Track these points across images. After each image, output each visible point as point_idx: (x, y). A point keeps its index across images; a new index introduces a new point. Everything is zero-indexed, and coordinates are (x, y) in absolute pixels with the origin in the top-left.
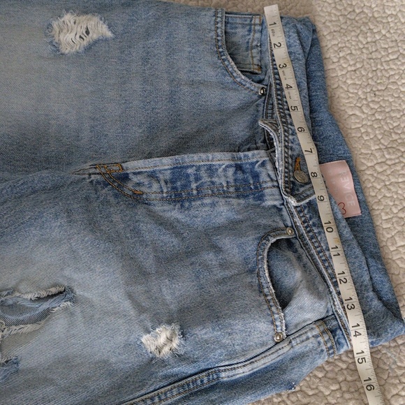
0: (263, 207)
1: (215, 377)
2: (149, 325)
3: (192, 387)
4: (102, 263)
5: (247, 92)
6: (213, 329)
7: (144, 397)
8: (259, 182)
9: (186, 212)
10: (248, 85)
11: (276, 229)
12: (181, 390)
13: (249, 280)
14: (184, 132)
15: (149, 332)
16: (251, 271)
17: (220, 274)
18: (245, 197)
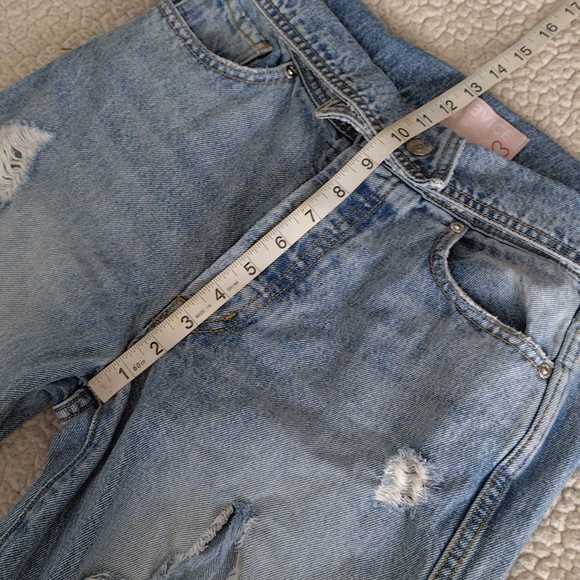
0: (399, 221)
1: (503, 479)
2: (372, 473)
3: (484, 513)
4: (253, 439)
5: (273, 86)
6: (458, 422)
7: (435, 572)
8: (371, 193)
9: (309, 297)
10: (268, 77)
11: (438, 238)
12: (475, 528)
13: (453, 326)
14: (231, 196)
15: (379, 482)
16: (447, 313)
17: (410, 344)
18: (367, 224)
